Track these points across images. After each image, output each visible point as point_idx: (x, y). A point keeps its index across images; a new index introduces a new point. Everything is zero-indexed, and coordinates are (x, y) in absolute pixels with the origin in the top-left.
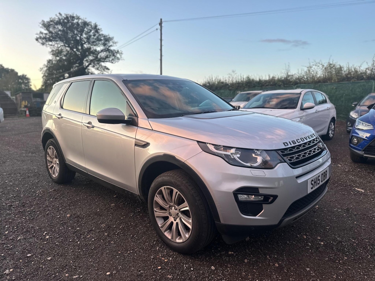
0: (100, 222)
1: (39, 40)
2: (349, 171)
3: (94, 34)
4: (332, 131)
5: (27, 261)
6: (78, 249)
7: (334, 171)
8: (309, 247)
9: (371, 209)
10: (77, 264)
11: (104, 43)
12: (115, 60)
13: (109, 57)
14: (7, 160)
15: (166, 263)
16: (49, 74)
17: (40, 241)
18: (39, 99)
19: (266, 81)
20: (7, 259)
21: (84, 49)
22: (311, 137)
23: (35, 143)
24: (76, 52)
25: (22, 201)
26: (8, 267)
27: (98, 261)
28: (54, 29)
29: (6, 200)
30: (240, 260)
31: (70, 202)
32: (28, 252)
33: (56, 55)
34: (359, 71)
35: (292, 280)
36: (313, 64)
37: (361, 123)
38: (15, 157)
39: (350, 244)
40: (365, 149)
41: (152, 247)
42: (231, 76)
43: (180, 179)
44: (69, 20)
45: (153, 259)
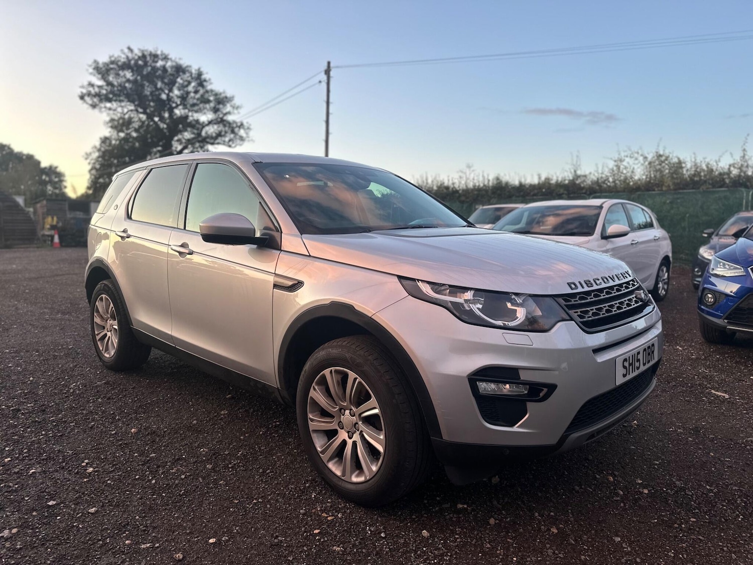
0: (198, 445)
1: (87, 98)
2: (697, 358)
3: (195, 89)
4: (665, 283)
5: (46, 514)
6: (152, 494)
7: (668, 357)
8: (619, 499)
9: (743, 430)
10: (149, 522)
11: (214, 108)
12: (235, 141)
13: (224, 136)
14: (12, 325)
15: (330, 523)
16: (102, 165)
17: (75, 477)
18: (81, 213)
19: (533, 187)
20: (7, 509)
21: (175, 117)
22: (622, 277)
23: (70, 296)
24: (159, 123)
25: (40, 403)
26: (7, 524)
27: (192, 518)
28: (116, 78)
29: (8, 400)
30: (479, 521)
31: (137, 406)
32: (49, 497)
33: (119, 128)
34: (717, 170)
35: (584, 559)
36: (626, 154)
37: (722, 264)
38: (29, 319)
39: (701, 493)
40: (730, 314)
41: (302, 493)
42: (463, 175)
43: (362, 353)
44: (148, 62)
45: (304, 514)
